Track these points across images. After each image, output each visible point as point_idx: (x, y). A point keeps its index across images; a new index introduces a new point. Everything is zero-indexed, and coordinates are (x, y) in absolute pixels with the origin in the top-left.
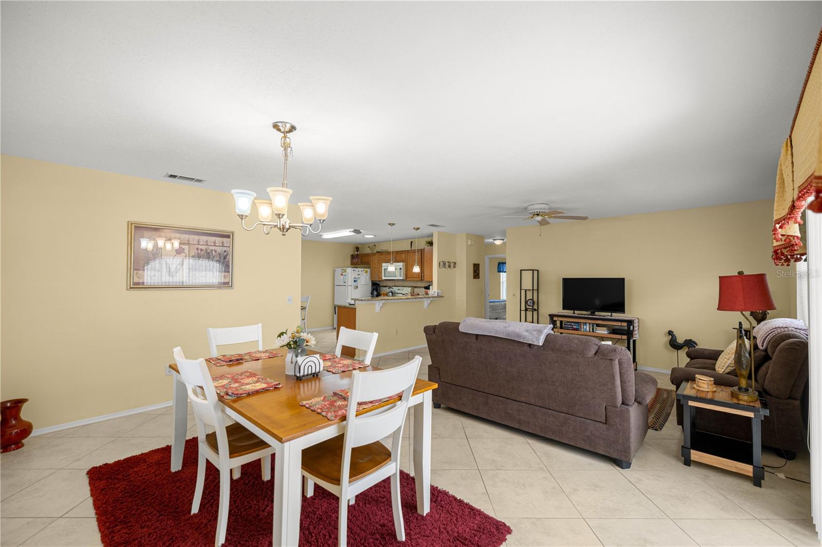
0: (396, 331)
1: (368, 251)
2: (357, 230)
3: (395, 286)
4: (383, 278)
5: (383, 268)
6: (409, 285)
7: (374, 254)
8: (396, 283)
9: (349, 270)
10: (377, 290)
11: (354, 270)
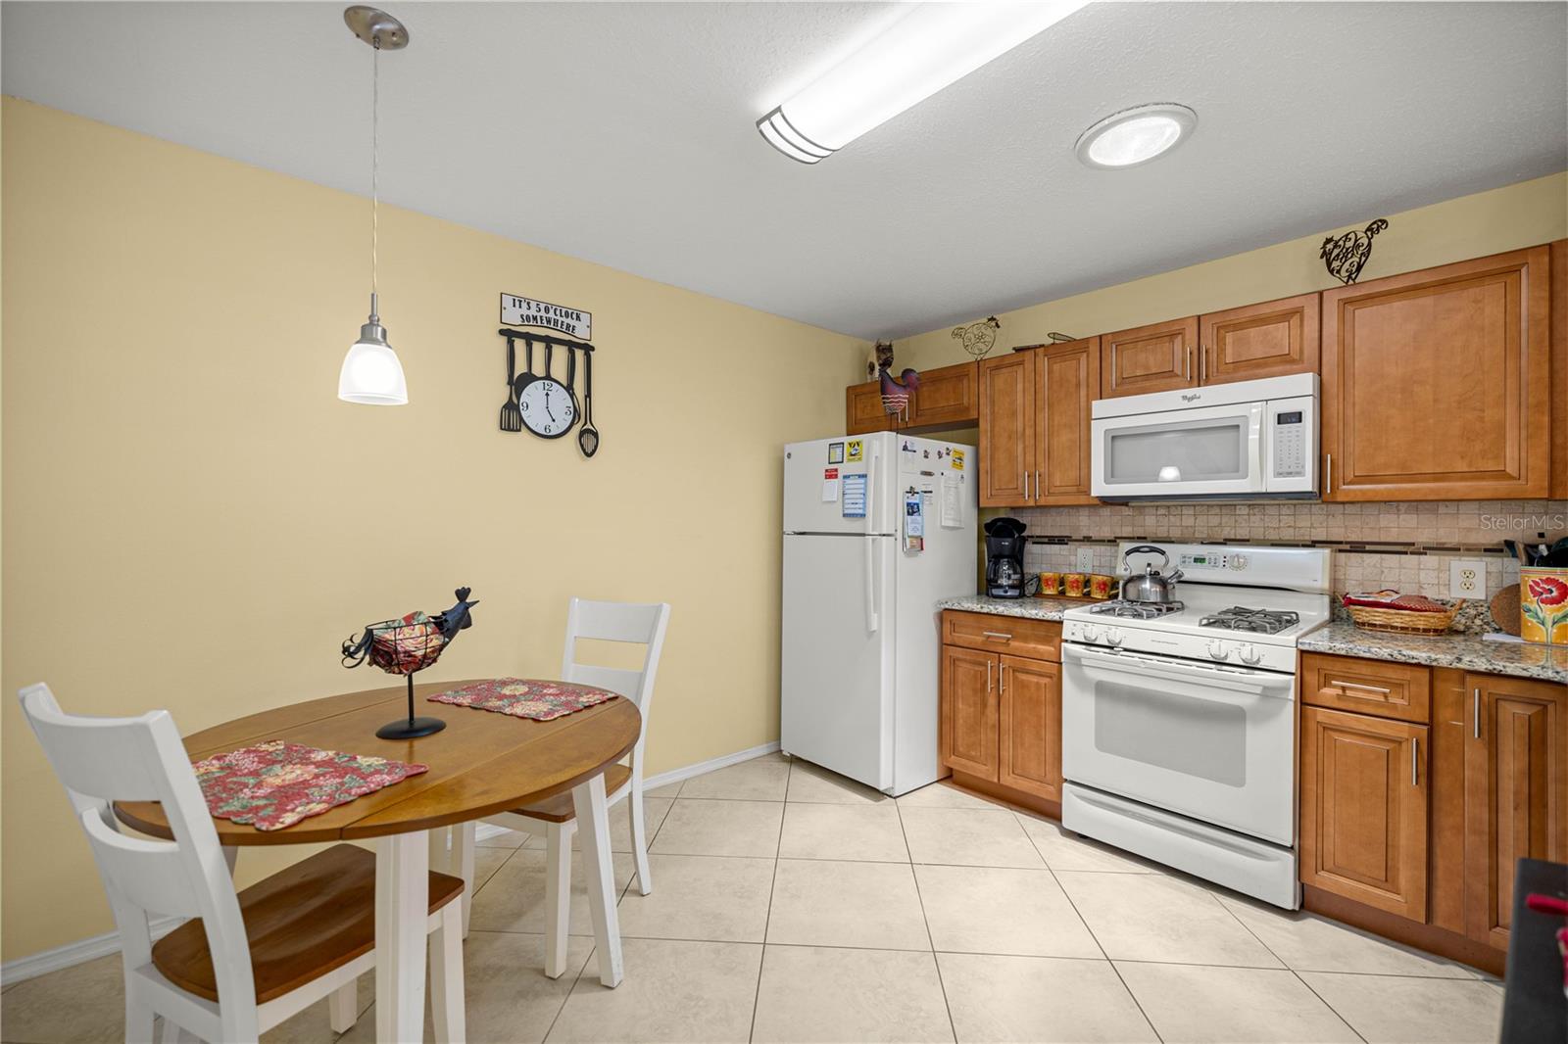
1: (955, 355)
4: (1100, 487)
5: (1100, 428)
7: (1000, 364)
9: (881, 446)
10: (1017, 559)
11: (905, 448)
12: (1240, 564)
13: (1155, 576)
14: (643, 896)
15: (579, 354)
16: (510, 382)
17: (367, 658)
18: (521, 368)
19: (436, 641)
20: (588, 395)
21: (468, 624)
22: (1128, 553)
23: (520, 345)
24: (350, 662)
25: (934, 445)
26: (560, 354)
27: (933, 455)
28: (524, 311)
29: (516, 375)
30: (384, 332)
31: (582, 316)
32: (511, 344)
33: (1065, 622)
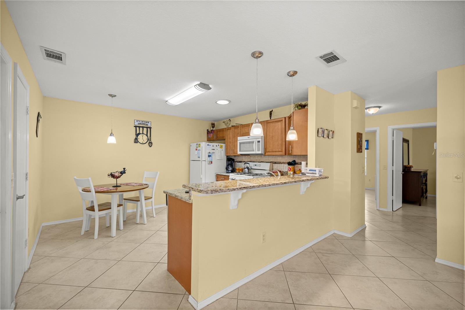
0: (264, 236)
1: (223, 126)
2: (204, 84)
3: (251, 162)
4: (239, 153)
5: (238, 142)
6: (268, 161)
7: (229, 129)
8: (252, 159)
9: (204, 144)
10: (232, 165)
11: (208, 145)
12: (260, 166)
13: (248, 168)
14: (154, 217)
15: (149, 129)
16: (136, 135)
17: (111, 177)
18: (138, 132)
19: (120, 175)
20: (150, 136)
21: (125, 173)
22: (244, 164)
23: (138, 128)
24: (109, 177)
25: (215, 144)
26: (145, 129)
27: (215, 146)
28: (139, 122)
29: (137, 133)
30: (113, 134)
31: (149, 122)
32: (136, 128)
33: (230, 176)
